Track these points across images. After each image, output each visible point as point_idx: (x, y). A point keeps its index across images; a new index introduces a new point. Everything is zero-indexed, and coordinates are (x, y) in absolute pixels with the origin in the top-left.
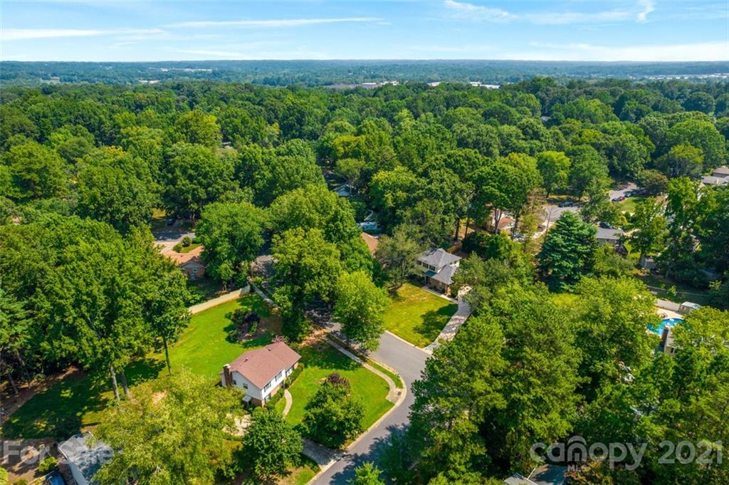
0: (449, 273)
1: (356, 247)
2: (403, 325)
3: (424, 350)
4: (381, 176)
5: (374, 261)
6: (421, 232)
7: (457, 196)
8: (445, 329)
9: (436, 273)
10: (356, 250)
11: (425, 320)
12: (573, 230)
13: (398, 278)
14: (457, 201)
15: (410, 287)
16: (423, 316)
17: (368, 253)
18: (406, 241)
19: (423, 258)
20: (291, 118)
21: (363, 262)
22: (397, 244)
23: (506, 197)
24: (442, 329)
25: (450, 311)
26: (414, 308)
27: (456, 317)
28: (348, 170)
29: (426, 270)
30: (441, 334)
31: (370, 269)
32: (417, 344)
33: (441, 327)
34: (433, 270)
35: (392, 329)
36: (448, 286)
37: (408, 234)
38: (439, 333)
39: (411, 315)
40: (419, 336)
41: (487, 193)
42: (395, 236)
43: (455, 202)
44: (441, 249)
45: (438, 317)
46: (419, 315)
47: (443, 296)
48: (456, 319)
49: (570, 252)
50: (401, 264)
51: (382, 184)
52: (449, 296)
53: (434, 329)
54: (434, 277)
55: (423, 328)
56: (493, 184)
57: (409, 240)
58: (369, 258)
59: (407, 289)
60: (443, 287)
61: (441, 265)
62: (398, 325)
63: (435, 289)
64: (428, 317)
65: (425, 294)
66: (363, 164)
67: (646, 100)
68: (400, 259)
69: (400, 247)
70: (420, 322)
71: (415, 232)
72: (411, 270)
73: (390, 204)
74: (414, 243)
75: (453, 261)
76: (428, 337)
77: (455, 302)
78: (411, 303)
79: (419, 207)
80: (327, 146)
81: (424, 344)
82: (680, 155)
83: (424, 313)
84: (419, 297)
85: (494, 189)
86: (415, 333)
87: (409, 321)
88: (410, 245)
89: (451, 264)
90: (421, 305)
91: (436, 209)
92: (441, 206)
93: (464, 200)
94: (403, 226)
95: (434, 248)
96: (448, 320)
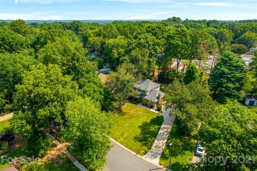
0: (155, 94)
1: (91, 80)
2: (126, 135)
3: (143, 157)
4: (110, 41)
5: (105, 89)
6: (135, 68)
7: (156, 47)
8: (158, 137)
9: (146, 95)
10: (91, 81)
11: (142, 130)
12: (232, 63)
13: (121, 99)
14: (156, 49)
15: (130, 104)
16: (140, 127)
17: (100, 83)
18: (126, 73)
19: (137, 86)
20: (72, 28)
21: (96, 89)
22: (120, 76)
23: (186, 46)
24: (155, 137)
25: (158, 121)
26: (133, 120)
27: (164, 126)
28: (94, 42)
29: (139, 93)
30: (156, 141)
31: (101, 94)
32: (138, 152)
33: (154, 135)
34: (144, 93)
35: (118, 139)
36: (155, 103)
37: (127, 69)
38: (154, 141)
39: (131, 126)
40: (139, 144)
41: (174, 44)
42: (119, 71)
43: (155, 50)
44: (148, 80)
45: (151, 127)
46: (138, 126)
47: (152, 110)
48: (164, 128)
49: (232, 77)
50: (123, 90)
51: (111, 45)
52: (156, 110)
53: (150, 137)
54: (145, 97)
55: (141, 137)
56: (177, 39)
57: (128, 73)
58: (101, 87)
59: (128, 106)
60: (152, 104)
61: (149, 89)
62: (122, 135)
63: (146, 105)
64: (144, 127)
65: (139, 109)
66: (102, 39)
67: (217, 23)
68: (122, 86)
69: (122, 78)
70: (139, 131)
71: (132, 68)
72: (130, 94)
73: (116, 56)
74: (132, 75)
75: (156, 87)
76: (145, 145)
77: (161, 114)
78: (131, 117)
79: (133, 53)
80: (86, 36)
81: (143, 152)
82: (248, 36)
83: (141, 124)
84: (137, 111)
85: (178, 42)
86: (135, 141)
87: (130, 131)
88: (129, 77)
89: (155, 88)
90: (138, 117)
91: (144, 54)
92: (147, 52)
93: (161, 49)
94: (124, 65)
95: (144, 79)
96: (159, 129)
